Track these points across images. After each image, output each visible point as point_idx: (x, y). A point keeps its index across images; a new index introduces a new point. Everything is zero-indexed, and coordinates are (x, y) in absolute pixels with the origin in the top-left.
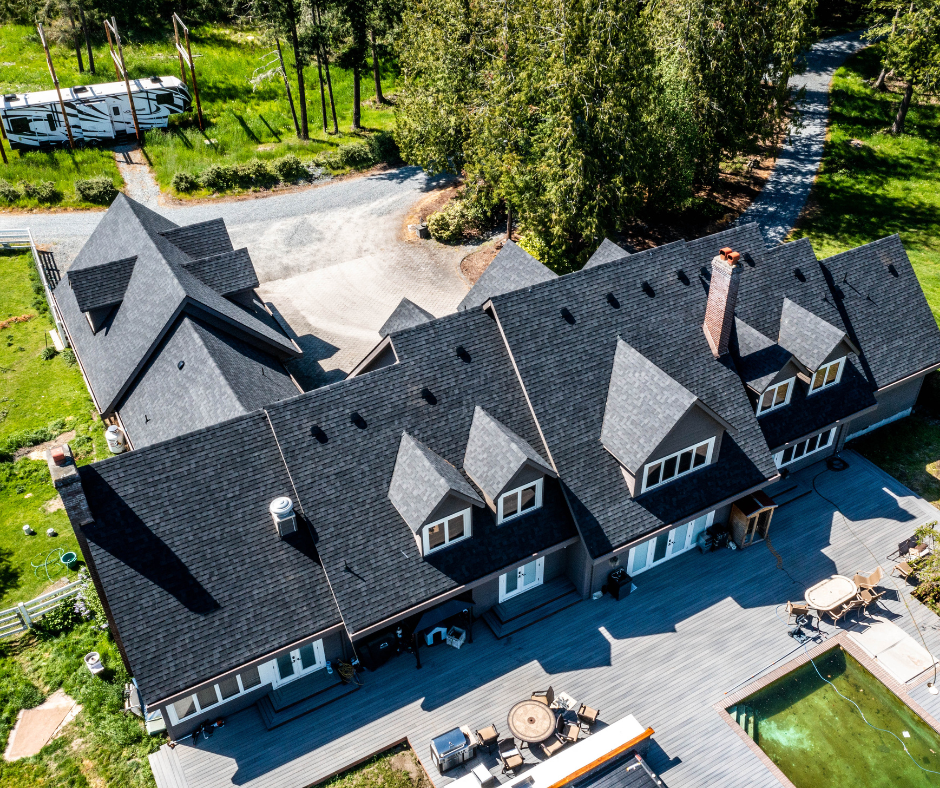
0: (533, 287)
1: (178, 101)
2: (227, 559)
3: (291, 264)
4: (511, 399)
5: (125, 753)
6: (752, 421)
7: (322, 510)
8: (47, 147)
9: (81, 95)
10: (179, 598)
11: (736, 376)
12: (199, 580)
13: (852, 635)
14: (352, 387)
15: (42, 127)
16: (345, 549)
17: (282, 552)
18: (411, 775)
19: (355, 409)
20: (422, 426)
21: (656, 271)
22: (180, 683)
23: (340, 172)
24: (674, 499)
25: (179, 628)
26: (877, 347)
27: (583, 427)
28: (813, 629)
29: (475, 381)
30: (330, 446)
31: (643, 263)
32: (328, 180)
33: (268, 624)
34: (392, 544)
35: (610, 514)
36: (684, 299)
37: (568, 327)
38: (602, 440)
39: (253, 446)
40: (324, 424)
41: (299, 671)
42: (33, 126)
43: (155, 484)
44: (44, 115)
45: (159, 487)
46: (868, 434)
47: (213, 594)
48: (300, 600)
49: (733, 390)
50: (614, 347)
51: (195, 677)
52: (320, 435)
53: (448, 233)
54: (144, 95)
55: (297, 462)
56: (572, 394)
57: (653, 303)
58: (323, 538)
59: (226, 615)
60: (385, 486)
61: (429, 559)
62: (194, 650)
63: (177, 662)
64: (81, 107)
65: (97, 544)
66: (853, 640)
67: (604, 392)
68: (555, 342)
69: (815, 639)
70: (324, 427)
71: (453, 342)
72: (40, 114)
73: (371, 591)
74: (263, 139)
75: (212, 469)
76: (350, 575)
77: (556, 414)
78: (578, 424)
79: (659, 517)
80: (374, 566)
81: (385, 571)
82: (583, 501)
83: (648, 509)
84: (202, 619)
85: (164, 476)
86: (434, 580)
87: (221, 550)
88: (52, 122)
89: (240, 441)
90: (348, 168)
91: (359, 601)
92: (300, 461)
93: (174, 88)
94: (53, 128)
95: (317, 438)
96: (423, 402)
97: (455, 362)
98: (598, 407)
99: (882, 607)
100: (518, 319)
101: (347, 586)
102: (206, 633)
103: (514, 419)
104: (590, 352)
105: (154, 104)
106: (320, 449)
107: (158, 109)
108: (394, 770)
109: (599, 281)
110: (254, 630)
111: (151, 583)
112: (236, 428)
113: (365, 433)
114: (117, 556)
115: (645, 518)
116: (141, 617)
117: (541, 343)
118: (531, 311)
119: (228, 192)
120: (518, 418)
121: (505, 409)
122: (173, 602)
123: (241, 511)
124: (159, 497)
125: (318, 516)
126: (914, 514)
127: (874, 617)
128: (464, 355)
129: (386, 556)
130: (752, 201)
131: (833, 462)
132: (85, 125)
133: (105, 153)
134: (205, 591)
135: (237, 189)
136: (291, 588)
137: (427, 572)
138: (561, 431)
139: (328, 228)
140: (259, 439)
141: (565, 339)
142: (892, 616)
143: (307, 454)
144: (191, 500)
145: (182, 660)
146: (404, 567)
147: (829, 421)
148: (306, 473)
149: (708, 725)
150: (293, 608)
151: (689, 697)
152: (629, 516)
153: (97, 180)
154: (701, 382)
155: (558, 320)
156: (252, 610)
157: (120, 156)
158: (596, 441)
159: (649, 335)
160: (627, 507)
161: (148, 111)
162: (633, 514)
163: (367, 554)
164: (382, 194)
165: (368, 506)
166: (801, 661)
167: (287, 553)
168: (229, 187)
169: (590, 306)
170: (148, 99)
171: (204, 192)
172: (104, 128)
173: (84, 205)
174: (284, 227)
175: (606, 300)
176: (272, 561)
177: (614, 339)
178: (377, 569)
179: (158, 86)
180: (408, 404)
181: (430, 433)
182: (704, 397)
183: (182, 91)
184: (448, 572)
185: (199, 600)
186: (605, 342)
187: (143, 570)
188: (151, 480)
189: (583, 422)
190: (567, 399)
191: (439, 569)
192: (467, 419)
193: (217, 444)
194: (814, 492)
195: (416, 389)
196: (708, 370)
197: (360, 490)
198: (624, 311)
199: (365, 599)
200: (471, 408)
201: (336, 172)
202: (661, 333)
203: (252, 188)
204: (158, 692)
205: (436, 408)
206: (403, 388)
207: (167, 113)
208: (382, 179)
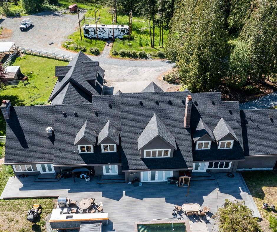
0: (134, 93)
1: (126, 32)
2: (34, 137)
3: (126, 78)
4: (119, 121)
5: (7, 175)
6: (190, 150)
7: (59, 133)
8: (92, 38)
9: (103, 27)
10: (20, 142)
11: (190, 135)
12: (26, 140)
13: (190, 222)
14: (78, 106)
15: (92, 33)
16: (60, 144)
17: (47, 140)
18: (55, 205)
19: (76, 111)
20: (92, 121)
21: (175, 98)
22: (13, 161)
23: (155, 58)
24: (154, 163)
25: (18, 149)
26: (254, 142)
27: (134, 134)
28: (181, 216)
29: (111, 114)
30: (66, 119)
31: (172, 95)
32: (151, 59)
33: (37, 156)
34: (73, 147)
35: (132, 160)
36: (181, 108)
37: (140, 106)
38: (138, 140)
39: (50, 113)
40: (67, 113)
41: (47, 172)
42: (90, 33)
43: (25, 115)
44: (93, 30)
45: (26, 116)
46: (251, 171)
47: (28, 144)
48: (47, 153)
49: (187, 139)
50: (152, 116)
51: (17, 161)
52: (65, 115)
53: (169, 80)
54: (118, 29)
55: (57, 120)
56: (134, 125)
57: (170, 107)
58: (56, 140)
59: (29, 150)
60: (76, 133)
61: (80, 155)
62: (19, 155)
63: (15, 156)
64: (102, 30)
65: (8, 124)
66: (190, 223)
67: (144, 127)
68: (135, 109)
69: (178, 218)
70: (67, 114)
71: (109, 102)
72: (92, 30)
73: (63, 157)
74: (143, 46)
75: (39, 116)
76: (59, 151)
77: (127, 129)
78: (133, 133)
79: (147, 166)
80: (66, 151)
81: (68, 153)
82: (126, 154)
83: (145, 163)
84: (23, 149)
85: (28, 114)
86: (79, 160)
87: (34, 135)
88: (95, 32)
89: (47, 111)
90: (158, 57)
91: (59, 158)
92: (58, 120)
93: (126, 29)
94: (95, 34)
95: (64, 116)
96: (94, 115)
97: (107, 107)
98: (141, 130)
99: (207, 219)
100: (126, 101)
101: (57, 154)
102: (23, 152)
103: (118, 127)
104: (144, 115)
105: (120, 32)
106: (64, 119)
107: (121, 33)
108: (52, 202)
109: (155, 96)
110: (34, 156)
111: (16, 137)
112: (48, 108)
113: (77, 118)
114: (11, 128)
115: (143, 165)
116: (11, 144)
117: (130, 109)
118: (131, 99)
119: (124, 57)
120: (119, 127)
121: (116, 124)
122: (19, 143)
123: (41, 127)
124: (25, 118)
125: (57, 134)
126: (243, 198)
127: (202, 220)
128: (110, 106)
129: (70, 150)
130: (273, 92)
131: (230, 174)
132: (102, 34)
133: (104, 42)
134: (26, 143)
135: (127, 57)
136: (46, 149)
137: (79, 157)
138: (127, 133)
139: (142, 72)
140: (52, 112)
141: (138, 109)
142: (207, 222)
143: (60, 119)
144: (31, 121)
145: (16, 156)
146: (73, 154)
147: (223, 159)
148: (58, 123)
149: (129, 226)
150: (44, 154)
151: (131, 217)
152: (138, 163)
153: (95, 48)
154: (177, 133)
155: (138, 104)
156: (35, 151)
157: (107, 44)
158: (136, 139)
159: (165, 115)
160: (138, 160)
161: (118, 33)
162: (140, 163)
163: (65, 148)
164: (162, 66)
165: (70, 136)
166: (169, 222)
167: (48, 141)
168: (125, 56)
169: (149, 102)
170: (119, 30)
171: (119, 56)
172: (106, 36)
173: (90, 54)
174: (131, 69)
175: (155, 102)
176: (44, 141)
177: (153, 113)
178: (66, 152)
179: (122, 27)
180: (90, 114)
181: (93, 123)
182: (176, 138)
183: (128, 30)
184: (84, 160)
185: (24, 145)
186: (150, 114)
187: (15, 133)
188: (25, 114)
189: (134, 133)
190: (132, 126)
191: (82, 158)
192: (105, 123)
193: (42, 110)
194: (216, 180)
195: (94, 111)
196: (181, 130)
197: (70, 132)
198: (160, 107)
199: (61, 158)
200: (107, 121)
201: (154, 58)
202: (169, 116)
203: (131, 58)
204: (8, 161)
205: (97, 118)
206: (90, 110)
207: (123, 35)
208: (165, 62)
